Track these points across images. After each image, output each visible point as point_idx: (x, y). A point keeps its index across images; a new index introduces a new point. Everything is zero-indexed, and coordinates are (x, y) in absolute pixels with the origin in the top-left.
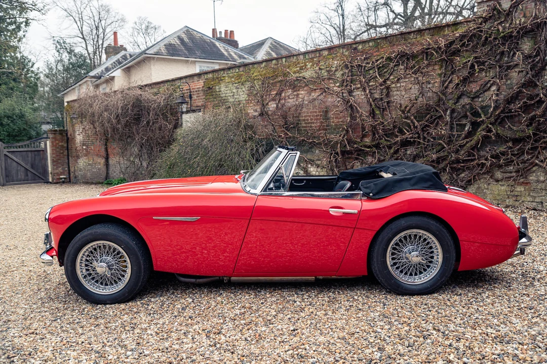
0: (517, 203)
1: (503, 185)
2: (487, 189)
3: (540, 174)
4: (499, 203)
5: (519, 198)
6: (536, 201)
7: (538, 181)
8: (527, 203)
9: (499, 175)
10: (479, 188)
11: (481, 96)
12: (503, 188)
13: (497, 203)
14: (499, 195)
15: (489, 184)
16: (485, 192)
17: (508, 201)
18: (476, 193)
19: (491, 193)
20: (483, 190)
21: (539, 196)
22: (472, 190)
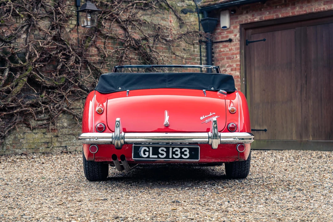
0: (48, 150)
1: (36, 133)
2: (23, 138)
3: (64, 121)
4: (34, 151)
5: (50, 144)
6: (62, 145)
7: (63, 127)
8: (55, 148)
9: (33, 123)
10: (16, 138)
11: (13, 41)
12: (37, 136)
13: (32, 152)
14: (33, 143)
15: (24, 133)
16: (22, 142)
17: (41, 148)
18: (13, 143)
19: (27, 142)
20: (20, 140)
21: (64, 141)
22: (9, 141)
